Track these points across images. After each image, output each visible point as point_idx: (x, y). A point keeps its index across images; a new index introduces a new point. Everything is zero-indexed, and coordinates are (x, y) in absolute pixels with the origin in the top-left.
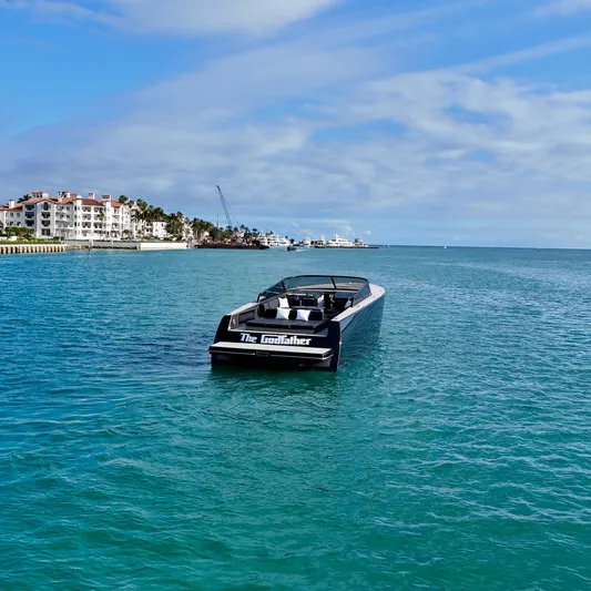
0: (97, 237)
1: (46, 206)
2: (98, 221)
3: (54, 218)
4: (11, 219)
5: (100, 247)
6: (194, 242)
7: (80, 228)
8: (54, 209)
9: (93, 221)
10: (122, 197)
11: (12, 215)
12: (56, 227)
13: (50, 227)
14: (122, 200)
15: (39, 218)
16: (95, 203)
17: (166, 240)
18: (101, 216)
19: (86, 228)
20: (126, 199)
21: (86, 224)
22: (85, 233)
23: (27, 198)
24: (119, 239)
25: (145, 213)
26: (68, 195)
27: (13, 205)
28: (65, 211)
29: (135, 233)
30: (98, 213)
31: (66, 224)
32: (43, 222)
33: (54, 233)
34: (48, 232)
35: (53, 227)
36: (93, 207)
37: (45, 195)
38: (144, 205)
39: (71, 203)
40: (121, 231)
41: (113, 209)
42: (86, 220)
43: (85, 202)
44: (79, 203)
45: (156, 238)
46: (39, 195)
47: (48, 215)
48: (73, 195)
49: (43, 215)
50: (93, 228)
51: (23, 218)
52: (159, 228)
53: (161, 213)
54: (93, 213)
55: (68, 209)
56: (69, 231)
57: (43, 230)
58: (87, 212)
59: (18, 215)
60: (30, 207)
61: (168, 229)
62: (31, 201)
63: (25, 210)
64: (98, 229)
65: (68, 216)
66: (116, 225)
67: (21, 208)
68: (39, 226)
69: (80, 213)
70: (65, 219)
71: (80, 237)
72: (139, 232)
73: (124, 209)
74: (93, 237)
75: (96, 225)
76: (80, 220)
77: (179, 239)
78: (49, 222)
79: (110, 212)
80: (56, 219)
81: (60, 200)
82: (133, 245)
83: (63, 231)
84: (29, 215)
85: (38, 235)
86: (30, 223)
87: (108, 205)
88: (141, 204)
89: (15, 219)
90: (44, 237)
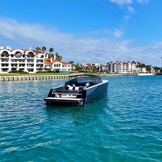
0: (126, 72)
1: (113, 65)
2: (127, 68)
3: (115, 68)
4: (105, 68)
5: (127, 75)
6: (155, 73)
7: (122, 70)
8: (115, 66)
9: (125, 68)
10: (133, 61)
12: (116, 70)
13: (114, 70)
14: (133, 62)
15: (112, 68)
16: (126, 63)
17: (146, 73)
18: (127, 67)
19: (124, 70)
20: (134, 62)
21: (124, 69)
22: (123, 71)
23: (109, 63)
24: (132, 73)
25: (140, 66)
26: (119, 62)
27: (105, 65)
29: (137, 71)
30: (127, 66)
31: (118, 69)
32: (113, 69)
33: (116, 72)
34: (114, 72)
35: (115, 70)
36: (125, 65)
37: (113, 62)
38: (140, 63)
39: (120, 64)
40: (133, 71)
41: (131, 65)
42: (124, 68)
43: (123, 63)
44: (122, 64)
45: (143, 72)
46: (112, 62)
47: (114, 67)
48: (120, 62)
49: (113, 67)
50: (125, 70)
51: (108, 68)
52: (144, 70)
53: (145, 65)
54: (125, 66)
55: (119, 65)
56: (119, 71)
57: (113, 71)
58: (124, 66)
59: (107, 67)
60: (109, 65)
61: (147, 70)
62: (110, 64)
63: (108, 66)
64: (127, 70)
66: (132, 69)
67: (107, 66)
68: (112, 70)
69: (122, 66)
70: (118, 68)
71: (122, 72)
72: (138, 71)
73: (134, 65)
74: (125, 72)
75: (126, 69)
76: (122, 68)
77: (150, 72)
78: (114, 69)
79: (130, 65)
80: (116, 68)
81: (117, 63)
82: (136, 74)
84: (109, 67)
85: (111, 72)
86: (109, 69)
87: (129, 64)
88: (139, 63)
89: (106, 68)
90: (113, 73)
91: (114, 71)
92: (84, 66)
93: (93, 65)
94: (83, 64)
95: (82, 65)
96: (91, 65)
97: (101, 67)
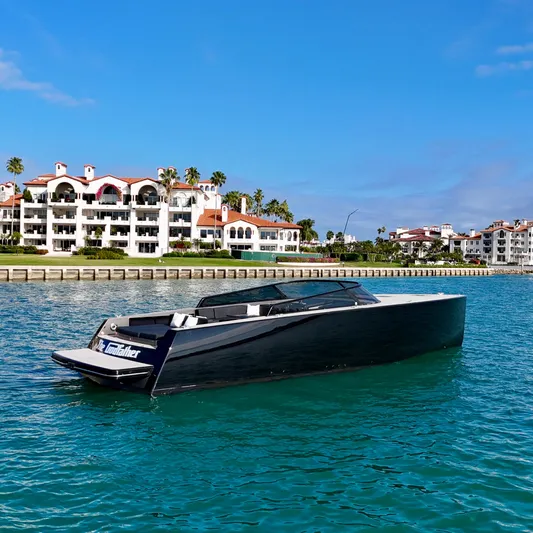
1: (502, 234)
3: (509, 245)
4: (472, 247)
8: (509, 236)
11: (472, 243)
12: (511, 253)
13: (505, 253)
15: (495, 245)
27: (473, 234)
28: (520, 238)
31: (520, 250)
32: (499, 249)
33: (509, 259)
35: (508, 254)
39: (526, 230)
46: (500, 224)
47: (504, 242)
49: (499, 242)
51: (482, 245)
55: (523, 236)
56: (523, 257)
57: (499, 257)
59: (477, 243)
60: (488, 235)
62: (491, 230)
63: (483, 238)
65: (523, 243)
67: (480, 237)
68: (495, 252)
70: (519, 246)
78: (504, 249)
80: (511, 245)
81: (516, 228)
83: (517, 257)
84: (486, 243)
85: (494, 260)
86: (487, 250)
89: (474, 247)
90: (499, 263)
91: (504, 257)
92: (402, 237)
93: (432, 233)
94: (399, 231)
95: (394, 234)
96: (427, 234)
97: (458, 243)
